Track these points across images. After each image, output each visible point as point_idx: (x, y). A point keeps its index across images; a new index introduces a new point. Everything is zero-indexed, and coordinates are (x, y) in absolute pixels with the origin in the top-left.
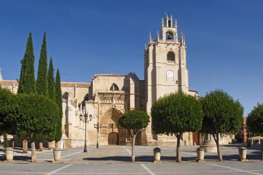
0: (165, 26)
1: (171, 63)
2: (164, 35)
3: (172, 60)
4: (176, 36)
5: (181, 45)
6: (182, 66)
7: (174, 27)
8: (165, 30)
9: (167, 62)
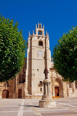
0: (38, 27)
1: (41, 47)
2: (37, 32)
3: (41, 45)
4: (44, 33)
5: (46, 38)
6: (47, 48)
7: (42, 28)
8: (37, 30)
9: (38, 46)
